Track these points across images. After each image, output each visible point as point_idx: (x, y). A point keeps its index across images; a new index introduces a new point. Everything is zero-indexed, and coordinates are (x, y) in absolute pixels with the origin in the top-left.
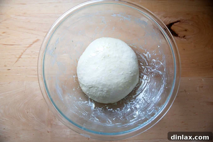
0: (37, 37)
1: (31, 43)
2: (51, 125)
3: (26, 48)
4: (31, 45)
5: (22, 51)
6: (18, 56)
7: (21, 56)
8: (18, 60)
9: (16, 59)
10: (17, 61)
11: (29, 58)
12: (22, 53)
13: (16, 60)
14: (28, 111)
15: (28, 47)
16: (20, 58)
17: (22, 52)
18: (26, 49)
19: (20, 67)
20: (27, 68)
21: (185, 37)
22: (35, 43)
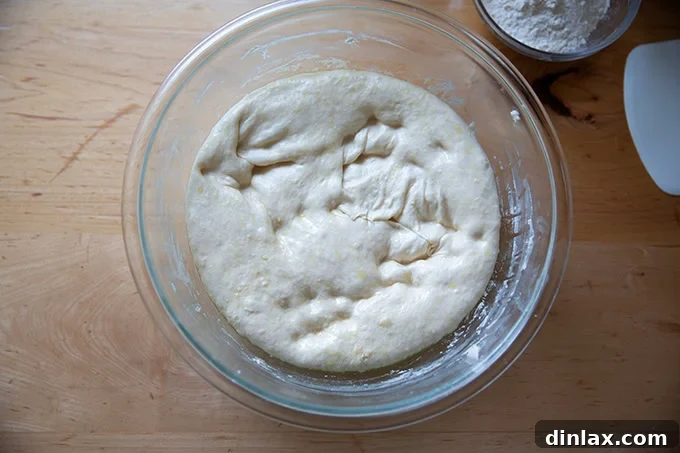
0: (129, 99)
1: (113, 116)
2: (164, 374)
3: (95, 130)
4: (113, 120)
5: (82, 139)
6: (69, 155)
7: (78, 153)
8: (67, 166)
9: (62, 164)
10: (63, 170)
11: (103, 160)
12: (82, 146)
13: (63, 166)
14: (91, 328)
15: (102, 127)
16: (74, 158)
17: (83, 142)
18: (95, 134)
19: (71, 187)
20: (94, 193)
21: (593, 120)
22: (125, 116)
